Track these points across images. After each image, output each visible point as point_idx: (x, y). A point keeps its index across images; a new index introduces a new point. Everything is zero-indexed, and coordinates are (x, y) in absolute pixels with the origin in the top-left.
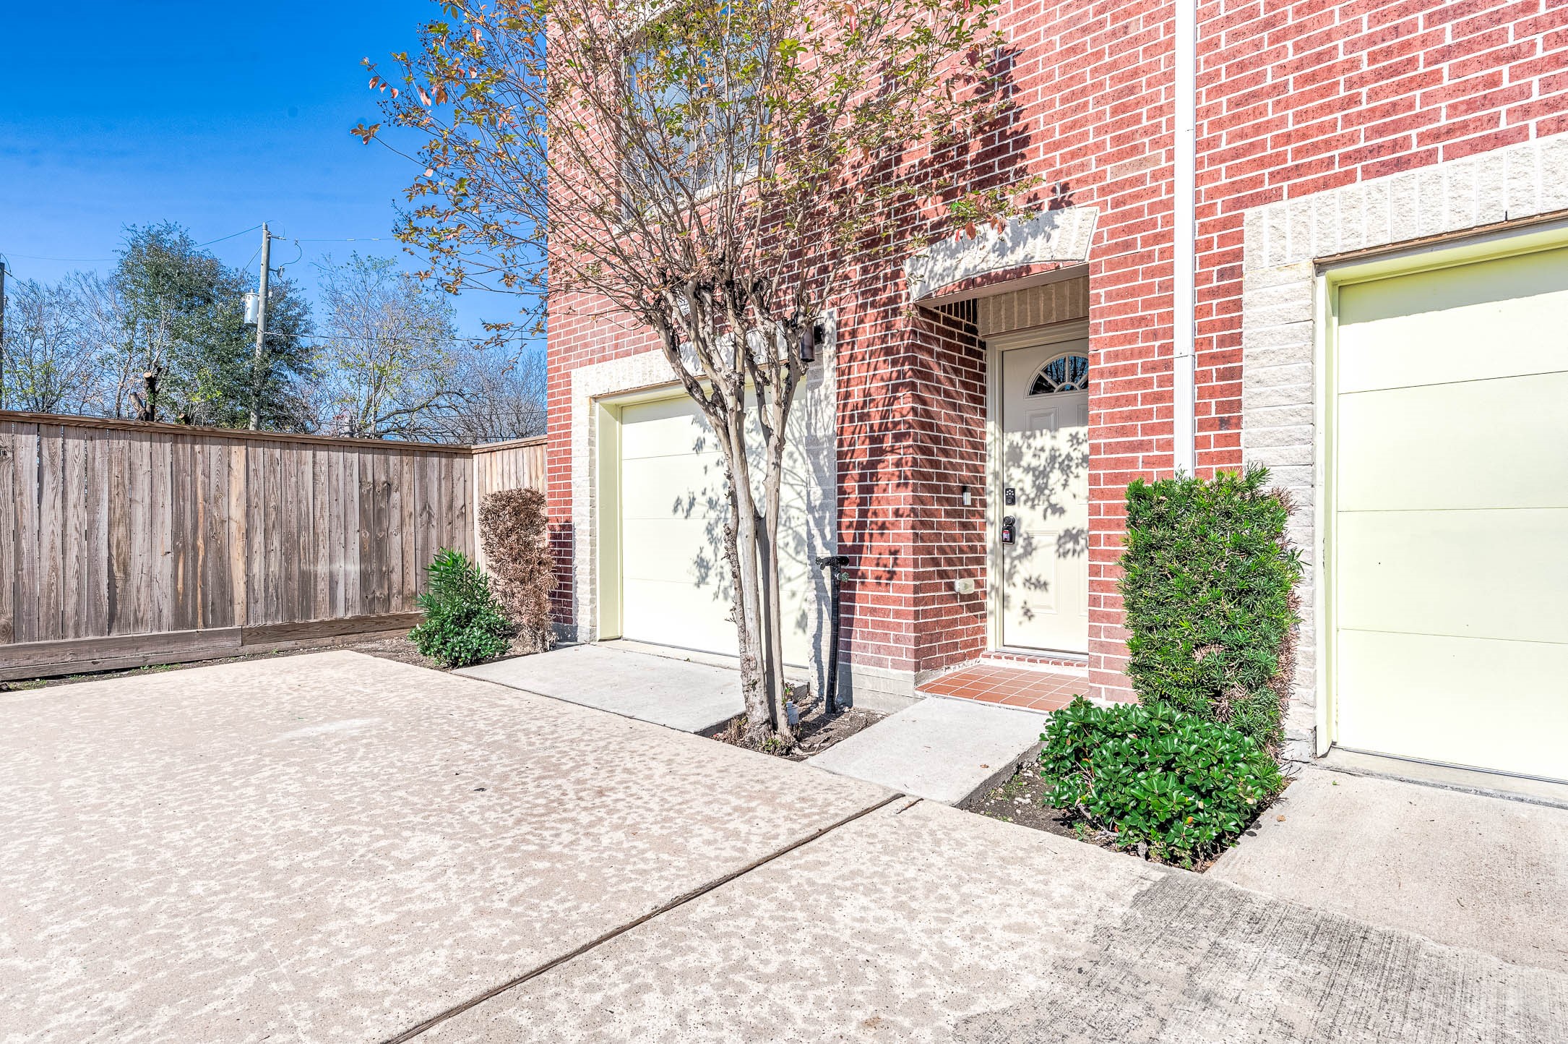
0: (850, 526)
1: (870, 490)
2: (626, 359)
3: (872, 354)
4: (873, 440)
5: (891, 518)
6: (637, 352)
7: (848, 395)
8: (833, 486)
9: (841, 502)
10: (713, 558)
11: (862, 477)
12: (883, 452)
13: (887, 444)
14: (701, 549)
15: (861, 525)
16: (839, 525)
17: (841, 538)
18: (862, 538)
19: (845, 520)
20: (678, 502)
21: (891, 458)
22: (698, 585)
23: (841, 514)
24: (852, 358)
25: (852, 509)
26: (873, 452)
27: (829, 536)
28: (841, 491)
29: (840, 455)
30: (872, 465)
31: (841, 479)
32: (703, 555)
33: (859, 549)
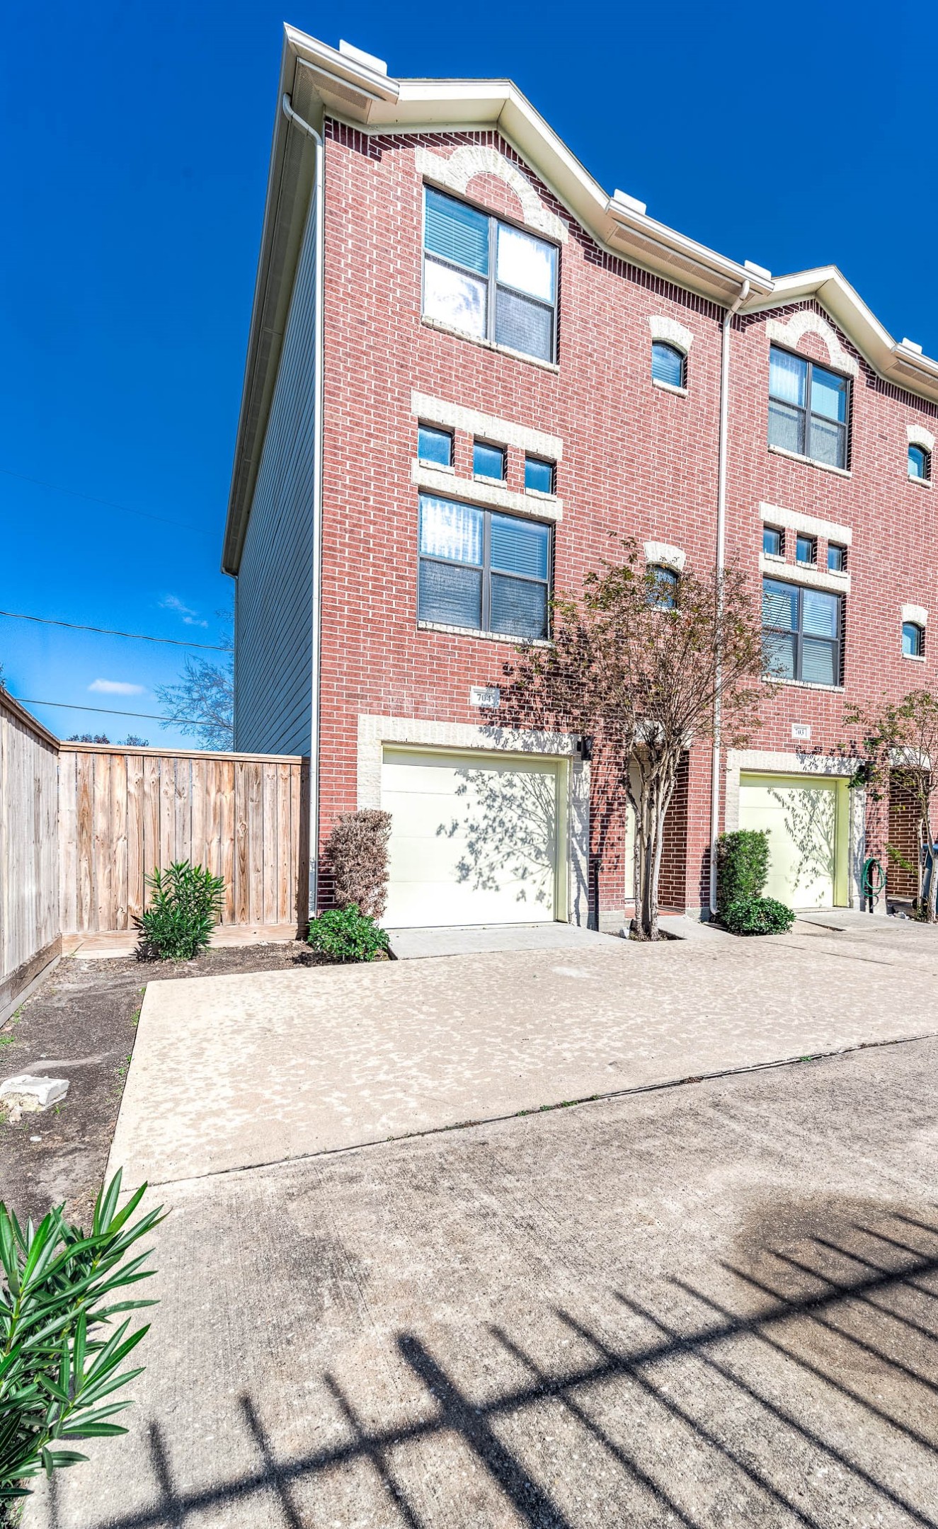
0: (596, 844)
1: (606, 827)
2: (429, 722)
3: (609, 763)
4: (609, 804)
5: (616, 841)
6: (439, 719)
7: (596, 781)
8: (588, 824)
9: (591, 833)
10: (473, 863)
11: (603, 821)
12: (613, 810)
13: (615, 807)
14: (463, 858)
15: (602, 844)
16: (590, 844)
17: (591, 850)
18: (602, 850)
19: (594, 841)
20: (441, 827)
21: (616, 813)
22: (459, 882)
23: (591, 839)
24: (599, 763)
25: (597, 836)
26: (608, 810)
27: (585, 849)
28: (592, 827)
29: (592, 809)
30: (608, 816)
31: (592, 821)
32: (464, 862)
33: (600, 856)
